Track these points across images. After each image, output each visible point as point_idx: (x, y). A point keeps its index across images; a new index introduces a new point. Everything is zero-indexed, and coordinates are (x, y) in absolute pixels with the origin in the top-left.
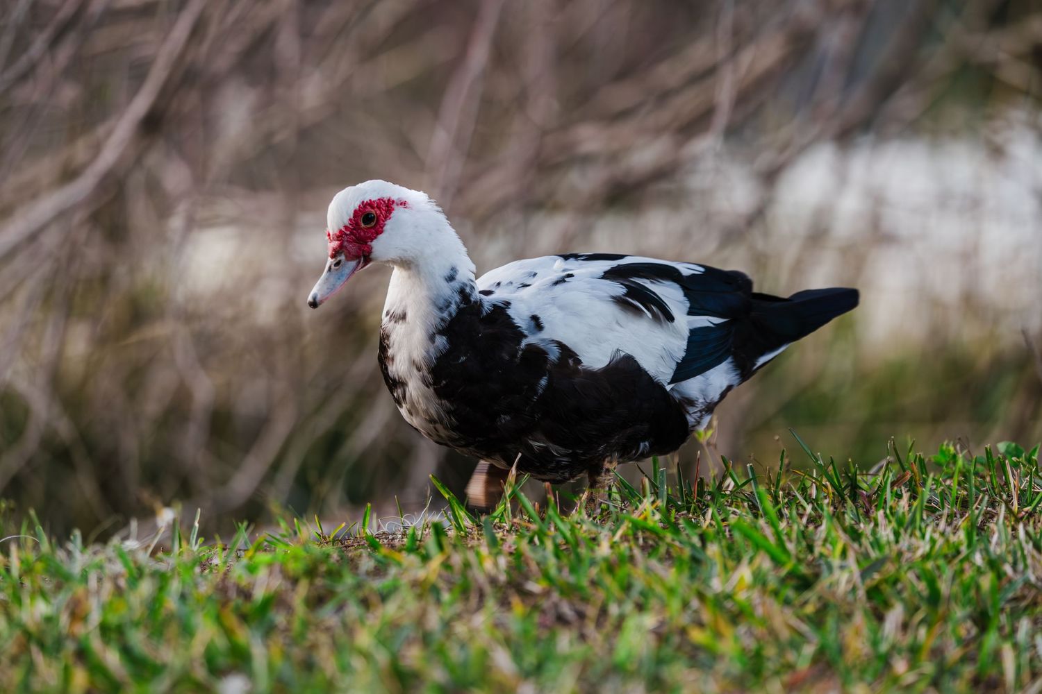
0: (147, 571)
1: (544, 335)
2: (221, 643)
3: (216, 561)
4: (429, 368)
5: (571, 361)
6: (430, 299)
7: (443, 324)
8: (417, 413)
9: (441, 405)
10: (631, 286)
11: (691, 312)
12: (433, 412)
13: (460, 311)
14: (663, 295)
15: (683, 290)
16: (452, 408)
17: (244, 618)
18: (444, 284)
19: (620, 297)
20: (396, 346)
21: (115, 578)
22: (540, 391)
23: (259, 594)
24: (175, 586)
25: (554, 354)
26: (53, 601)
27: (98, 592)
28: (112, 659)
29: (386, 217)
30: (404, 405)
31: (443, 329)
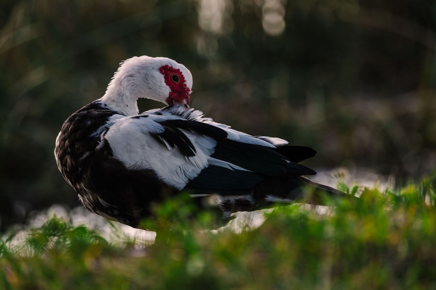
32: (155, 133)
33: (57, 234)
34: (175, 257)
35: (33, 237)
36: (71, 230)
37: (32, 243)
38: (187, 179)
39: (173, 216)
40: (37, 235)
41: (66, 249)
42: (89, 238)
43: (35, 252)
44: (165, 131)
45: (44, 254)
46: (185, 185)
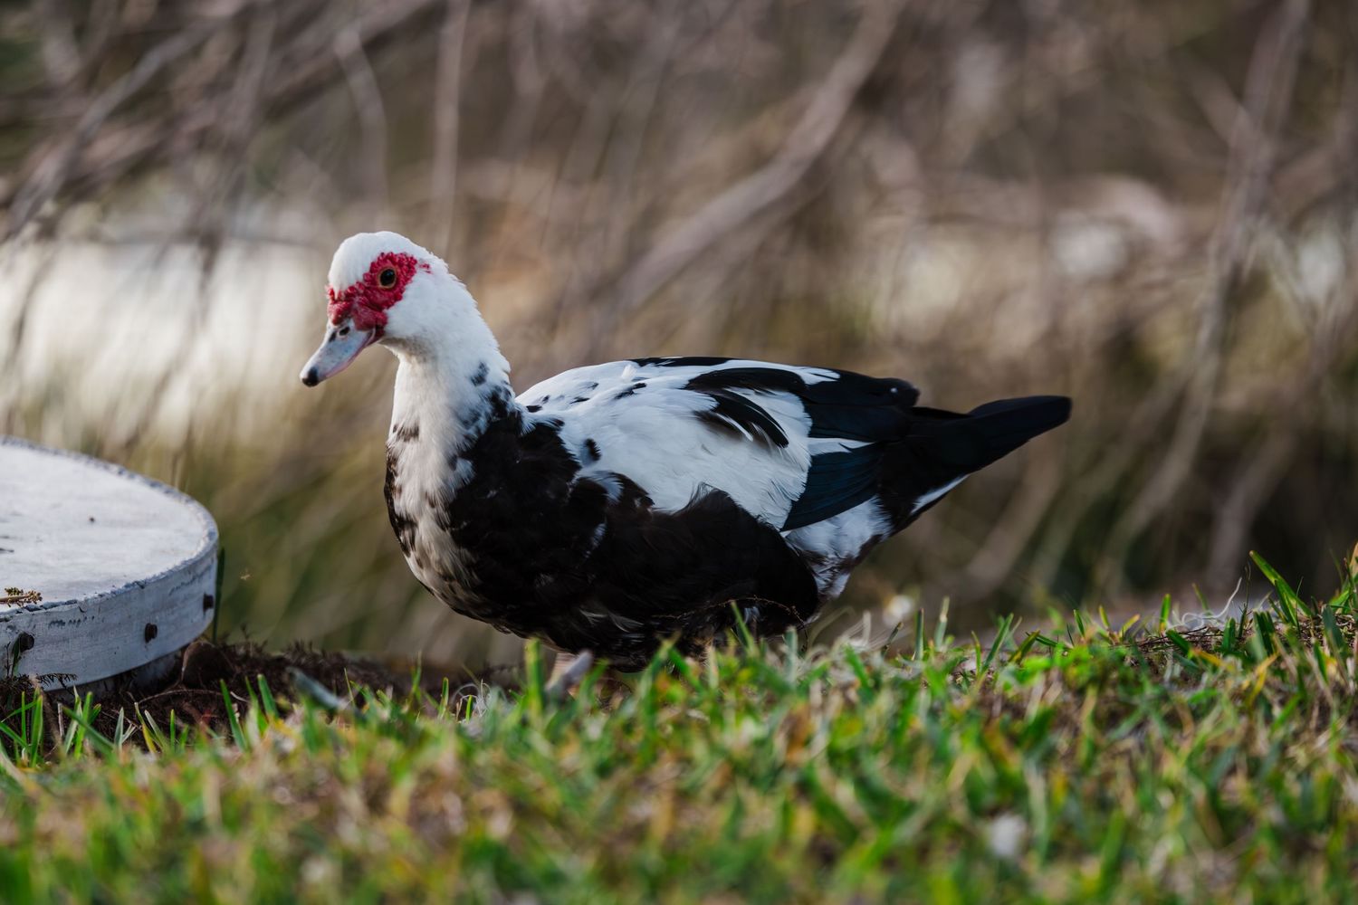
0: (885, 678)
1: (601, 466)
2: (987, 774)
3: (971, 666)
4: (445, 504)
5: (637, 502)
6: (451, 408)
7: (468, 445)
8: (429, 565)
9: (460, 555)
10: (723, 398)
11: (814, 433)
12: (447, 563)
13: (492, 426)
14: (772, 410)
15: (804, 403)
16: (473, 560)
17: (1014, 740)
18: (469, 386)
19: (706, 413)
20: (405, 472)
21: (844, 688)
22: (595, 544)
23: (1033, 710)
24: (923, 699)
25: (614, 491)
26: (765, 719)
27: (823, 708)
28: (845, 794)
29: (407, 280)
30: (412, 553)
31: (469, 450)
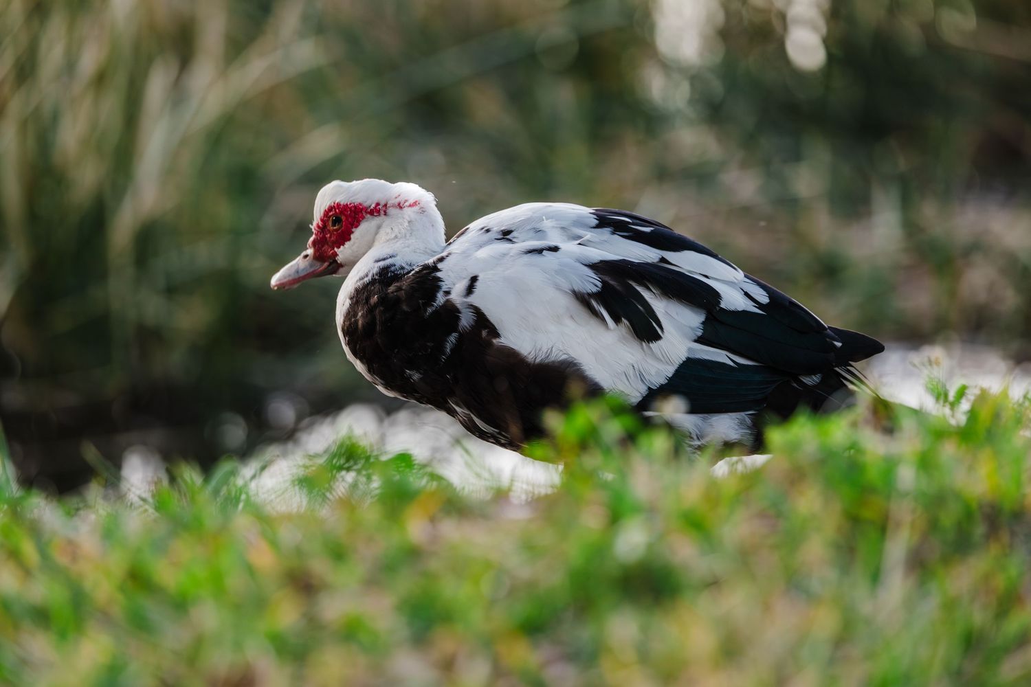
32: (584, 293)
33: (355, 467)
34: (591, 521)
35: (305, 471)
36: (384, 458)
37: (304, 484)
38: (646, 388)
39: (589, 440)
40: (314, 468)
41: (371, 497)
42: (419, 476)
43: (309, 502)
44: (602, 287)
45: (326, 506)
46: (640, 399)
